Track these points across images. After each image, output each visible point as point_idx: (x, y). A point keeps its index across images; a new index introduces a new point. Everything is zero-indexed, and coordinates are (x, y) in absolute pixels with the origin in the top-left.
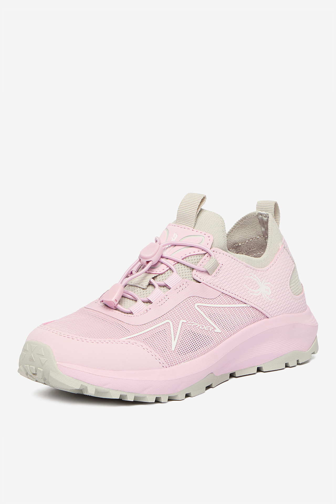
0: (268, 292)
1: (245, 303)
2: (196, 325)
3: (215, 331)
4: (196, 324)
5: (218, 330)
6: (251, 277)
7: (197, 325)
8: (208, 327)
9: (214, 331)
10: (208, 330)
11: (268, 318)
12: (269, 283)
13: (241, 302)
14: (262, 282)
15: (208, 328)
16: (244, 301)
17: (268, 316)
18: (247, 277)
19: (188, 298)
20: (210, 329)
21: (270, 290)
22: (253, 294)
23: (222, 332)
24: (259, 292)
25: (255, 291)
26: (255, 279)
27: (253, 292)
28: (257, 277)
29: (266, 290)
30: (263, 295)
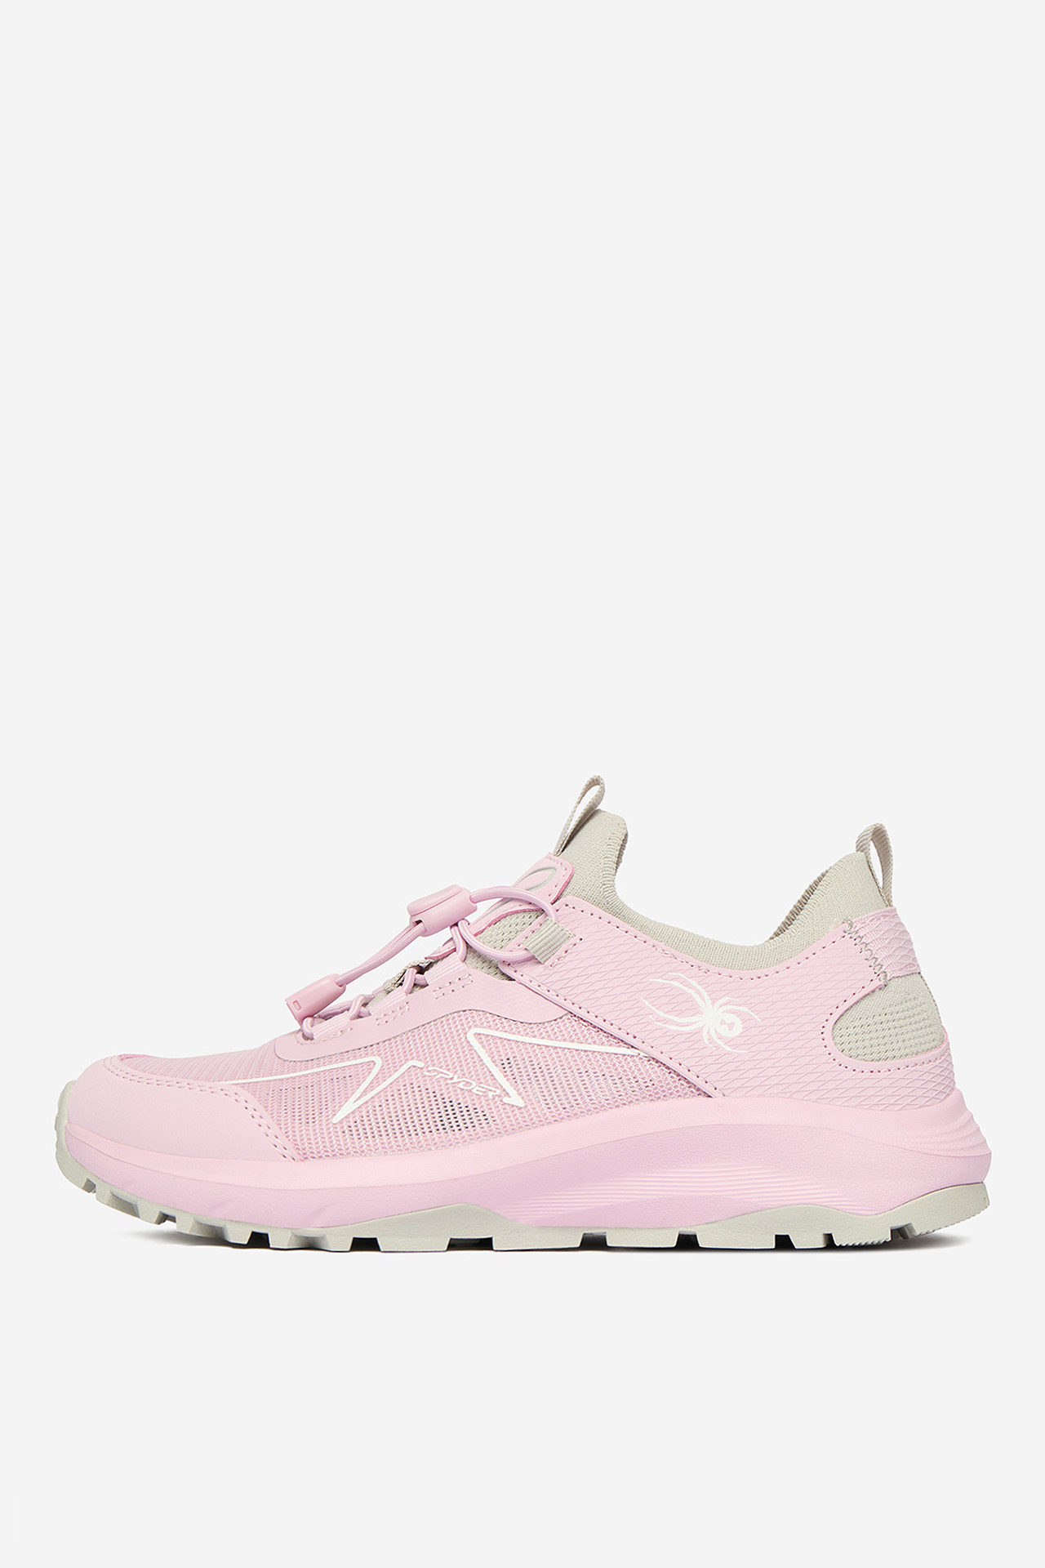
0: (730, 1029)
1: (632, 1047)
2: (450, 1077)
3: (506, 1100)
4: (451, 1074)
5: (515, 1099)
6: (676, 984)
7: (452, 1079)
8: (486, 1087)
9: (501, 1101)
10: (482, 1093)
11: (709, 1096)
12: (744, 1008)
13: (621, 1044)
14: (713, 1003)
15: (484, 1090)
16: (629, 1039)
17: (710, 1090)
19: (459, 1011)
20: (489, 1092)
21: (742, 1026)
22: (665, 1025)
23: (526, 1107)
24: (693, 1023)
25: (676, 1019)
26: (691, 991)
27: (667, 1021)
28: (699, 987)
29: (723, 1022)
30: (705, 1034)
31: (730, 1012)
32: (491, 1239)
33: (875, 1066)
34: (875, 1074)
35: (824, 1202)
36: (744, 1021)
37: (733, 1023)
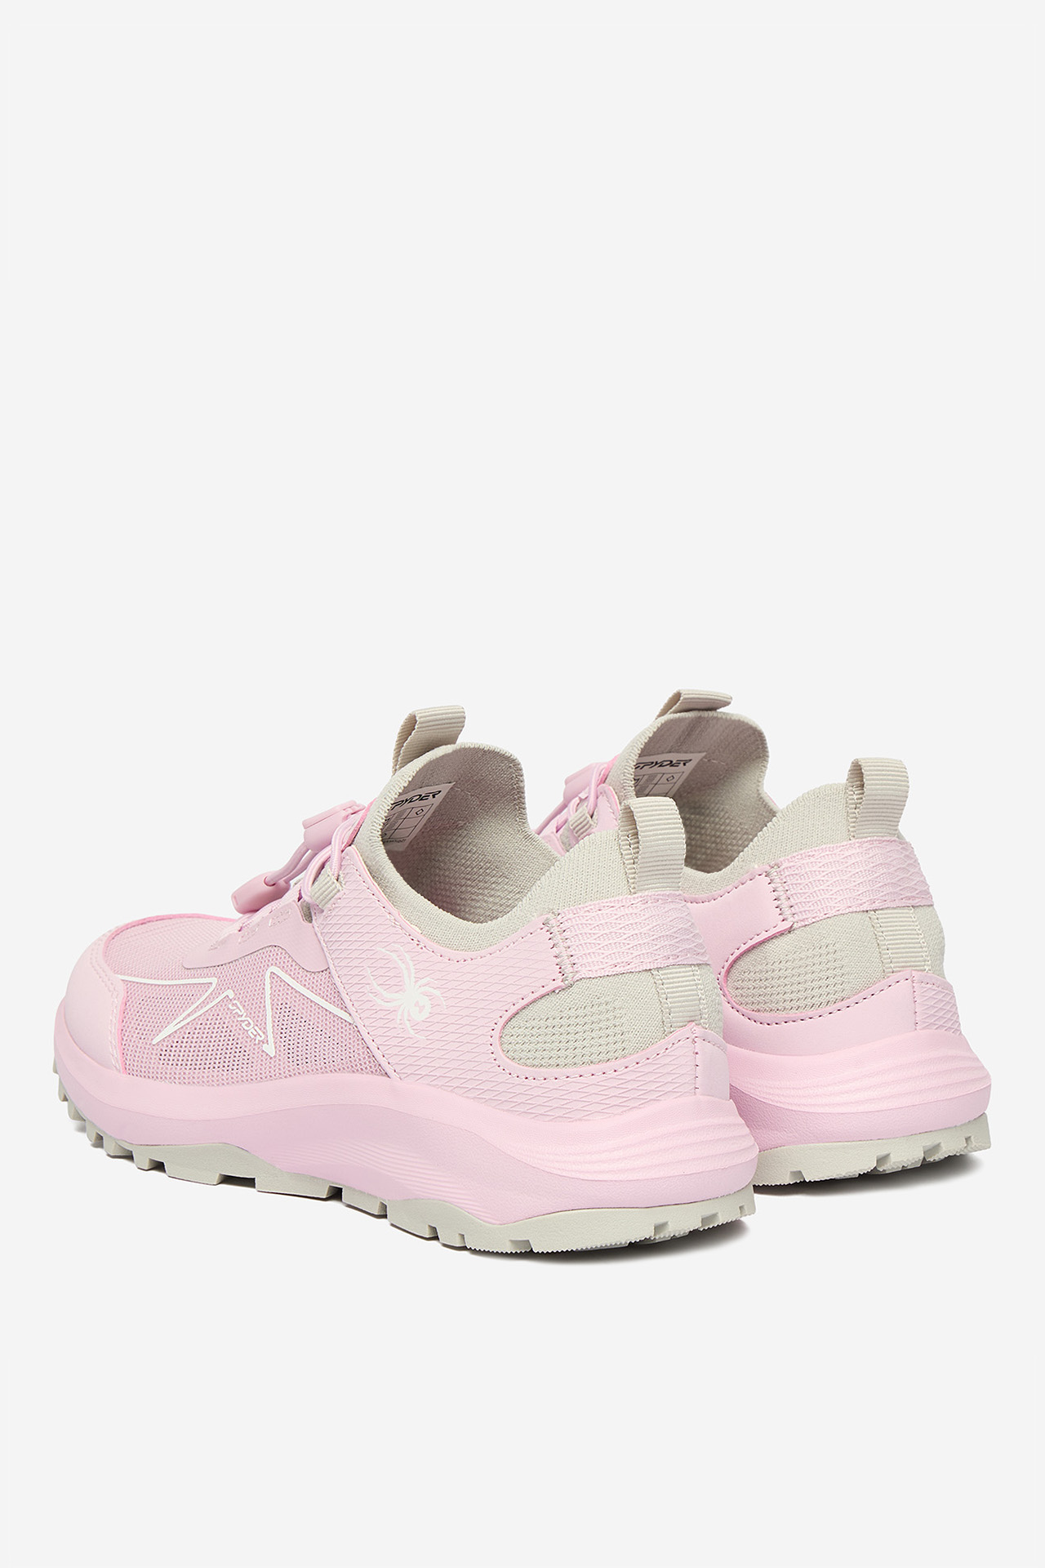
0: (420, 1012)
1: (349, 1012)
2: (241, 1014)
3: (265, 1047)
4: (243, 1011)
5: (270, 1049)
6: (394, 956)
7: (241, 1016)
8: (258, 1030)
9: (262, 1047)
10: (253, 1037)
11: (388, 1078)
12: (437, 993)
13: (346, 1009)
14: (416, 982)
15: (255, 1033)
16: (350, 1006)
17: (390, 1071)
18: (383, 950)
20: (258, 1037)
21: (430, 1010)
23: (275, 1057)
24: (395, 1000)
25: (384, 993)
26: (403, 966)
27: (376, 994)
28: (411, 963)
29: (417, 1004)
30: (400, 1013)
31: (425, 994)
32: (254, 1179)
33: (530, 1072)
34: (531, 1081)
35: (458, 1203)
36: (433, 1006)
37: (424, 1006)
